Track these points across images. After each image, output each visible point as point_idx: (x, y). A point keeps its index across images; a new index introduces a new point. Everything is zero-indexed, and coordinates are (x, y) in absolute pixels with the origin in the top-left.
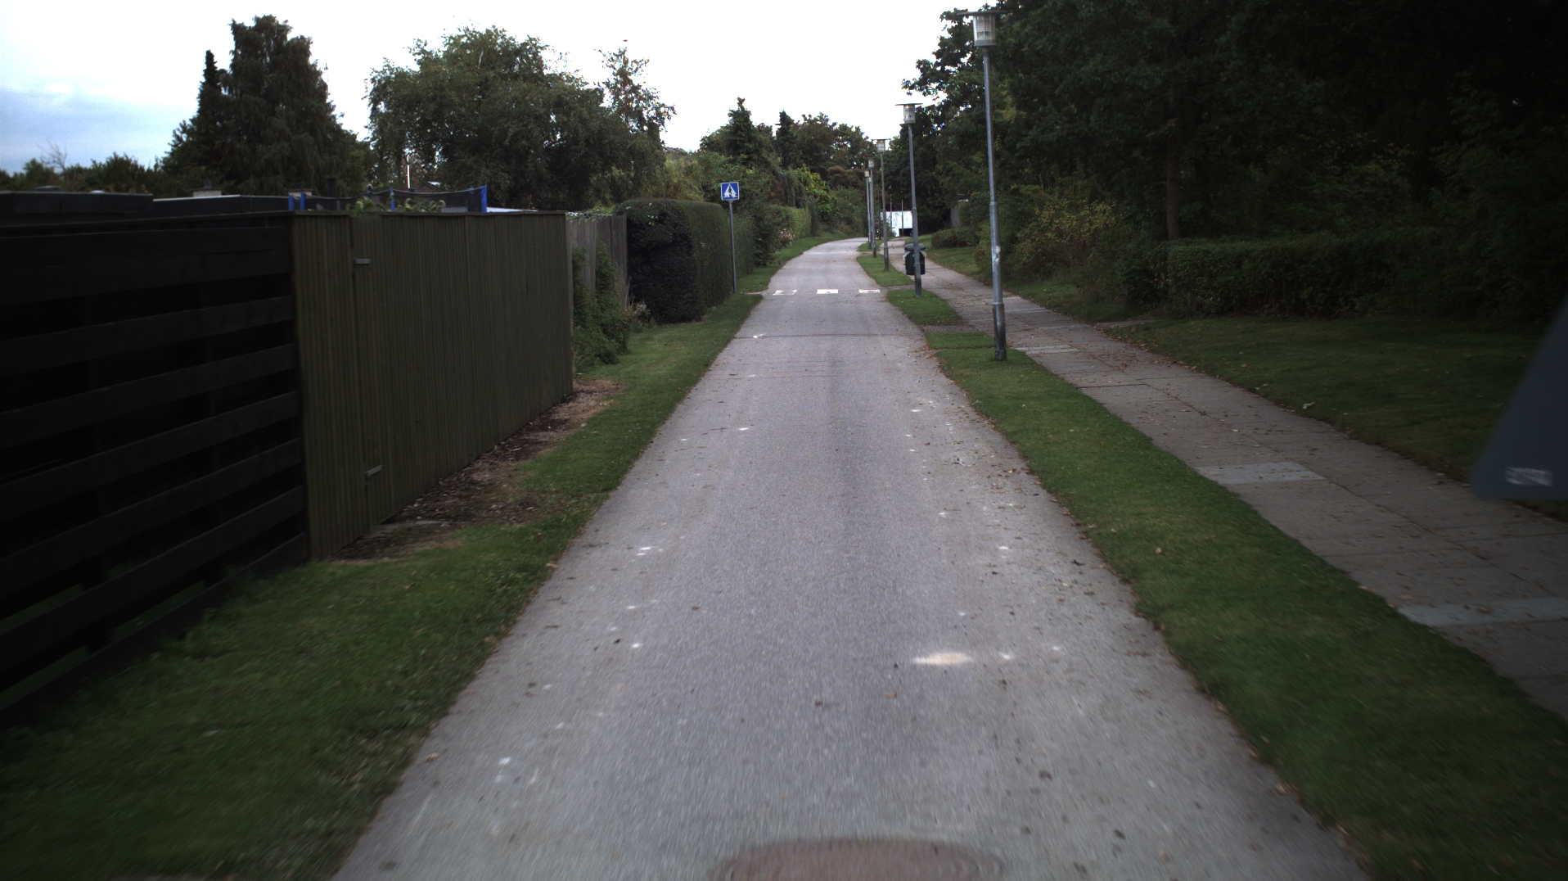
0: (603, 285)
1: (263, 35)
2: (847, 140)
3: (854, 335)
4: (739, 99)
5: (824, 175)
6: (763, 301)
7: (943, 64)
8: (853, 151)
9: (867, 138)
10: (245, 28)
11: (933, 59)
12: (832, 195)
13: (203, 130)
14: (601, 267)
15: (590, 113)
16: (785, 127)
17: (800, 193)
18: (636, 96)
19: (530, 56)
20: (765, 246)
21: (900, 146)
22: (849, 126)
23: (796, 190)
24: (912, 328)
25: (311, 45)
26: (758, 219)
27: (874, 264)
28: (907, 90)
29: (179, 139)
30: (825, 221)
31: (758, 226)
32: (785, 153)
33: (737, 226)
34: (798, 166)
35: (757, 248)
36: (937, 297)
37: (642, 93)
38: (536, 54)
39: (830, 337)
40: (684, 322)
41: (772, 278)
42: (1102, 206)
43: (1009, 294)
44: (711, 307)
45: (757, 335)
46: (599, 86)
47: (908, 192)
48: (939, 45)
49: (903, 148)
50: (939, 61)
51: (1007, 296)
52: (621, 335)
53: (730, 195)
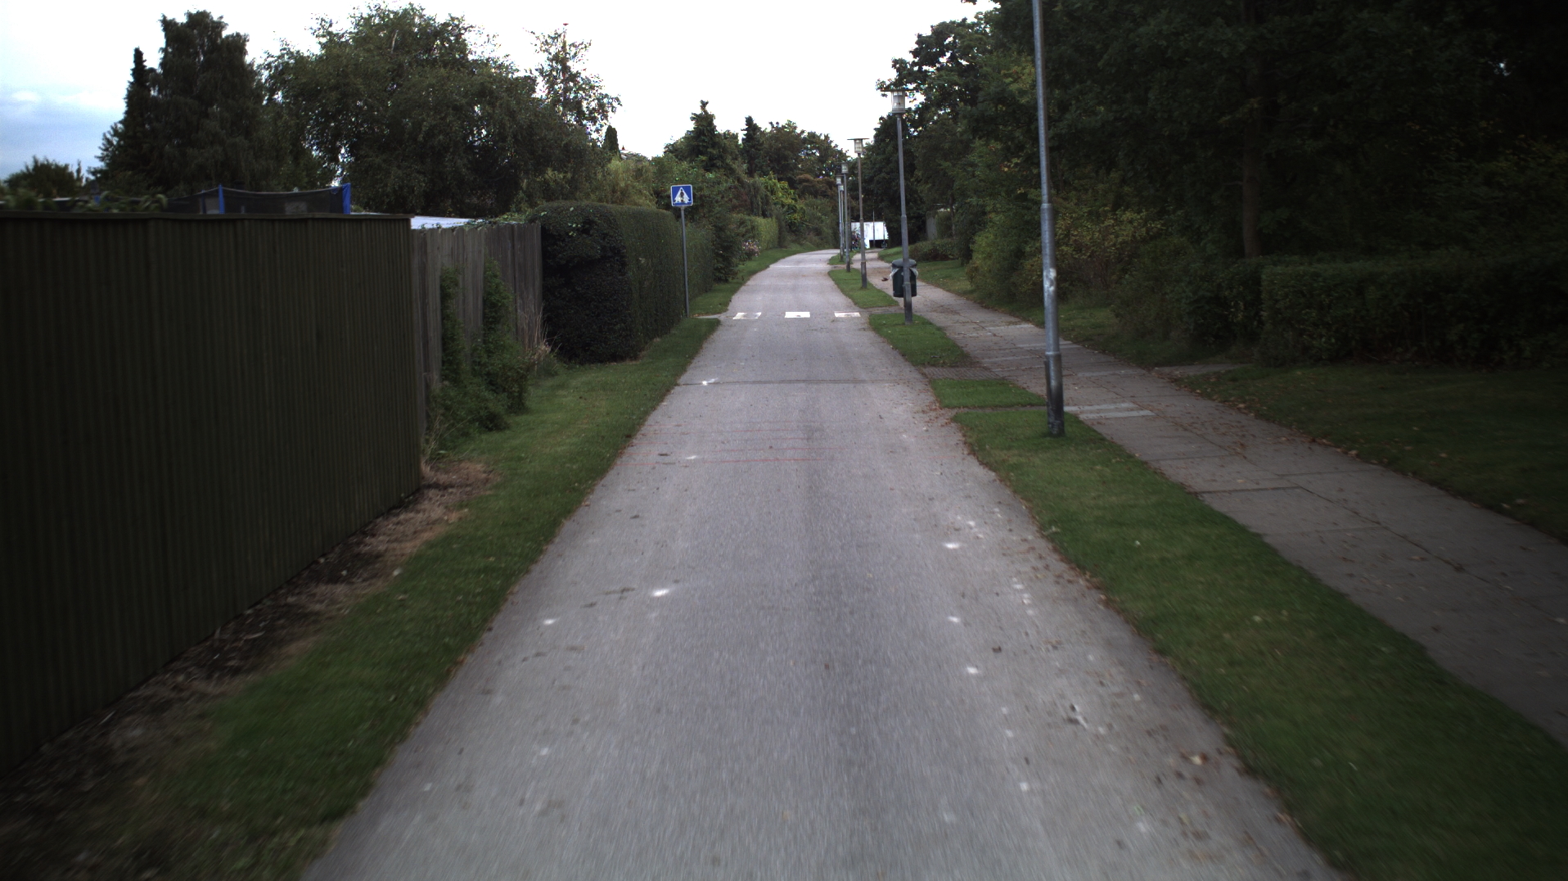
0: (493, 317)
1: (195, 31)
2: (814, 148)
3: (835, 382)
4: (702, 102)
5: (792, 184)
6: (720, 328)
7: (920, 64)
8: (822, 160)
9: (836, 146)
10: (176, 24)
11: (910, 58)
12: (800, 205)
13: (131, 133)
14: (490, 294)
15: (518, 103)
16: (751, 132)
17: (766, 201)
18: (575, 85)
19: (452, 38)
20: (726, 259)
21: (873, 152)
22: (818, 134)
23: (762, 199)
24: (909, 372)
25: (247, 43)
26: (719, 229)
27: (850, 282)
28: (881, 92)
29: (109, 142)
30: (793, 232)
31: (719, 237)
33: (692, 237)
34: (765, 174)
35: (718, 262)
36: (931, 324)
37: (582, 82)
38: (459, 36)
39: (802, 385)
40: (616, 361)
41: (733, 297)
42: (1128, 215)
43: (1017, 320)
44: (653, 338)
45: (707, 380)
46: (531, 73)
47: (882, 201)
48: (917, 43)
49: (877, 154)
50: (916, 60)
51: (1015, 323)
52: (516, 388)
53: (682, 201)
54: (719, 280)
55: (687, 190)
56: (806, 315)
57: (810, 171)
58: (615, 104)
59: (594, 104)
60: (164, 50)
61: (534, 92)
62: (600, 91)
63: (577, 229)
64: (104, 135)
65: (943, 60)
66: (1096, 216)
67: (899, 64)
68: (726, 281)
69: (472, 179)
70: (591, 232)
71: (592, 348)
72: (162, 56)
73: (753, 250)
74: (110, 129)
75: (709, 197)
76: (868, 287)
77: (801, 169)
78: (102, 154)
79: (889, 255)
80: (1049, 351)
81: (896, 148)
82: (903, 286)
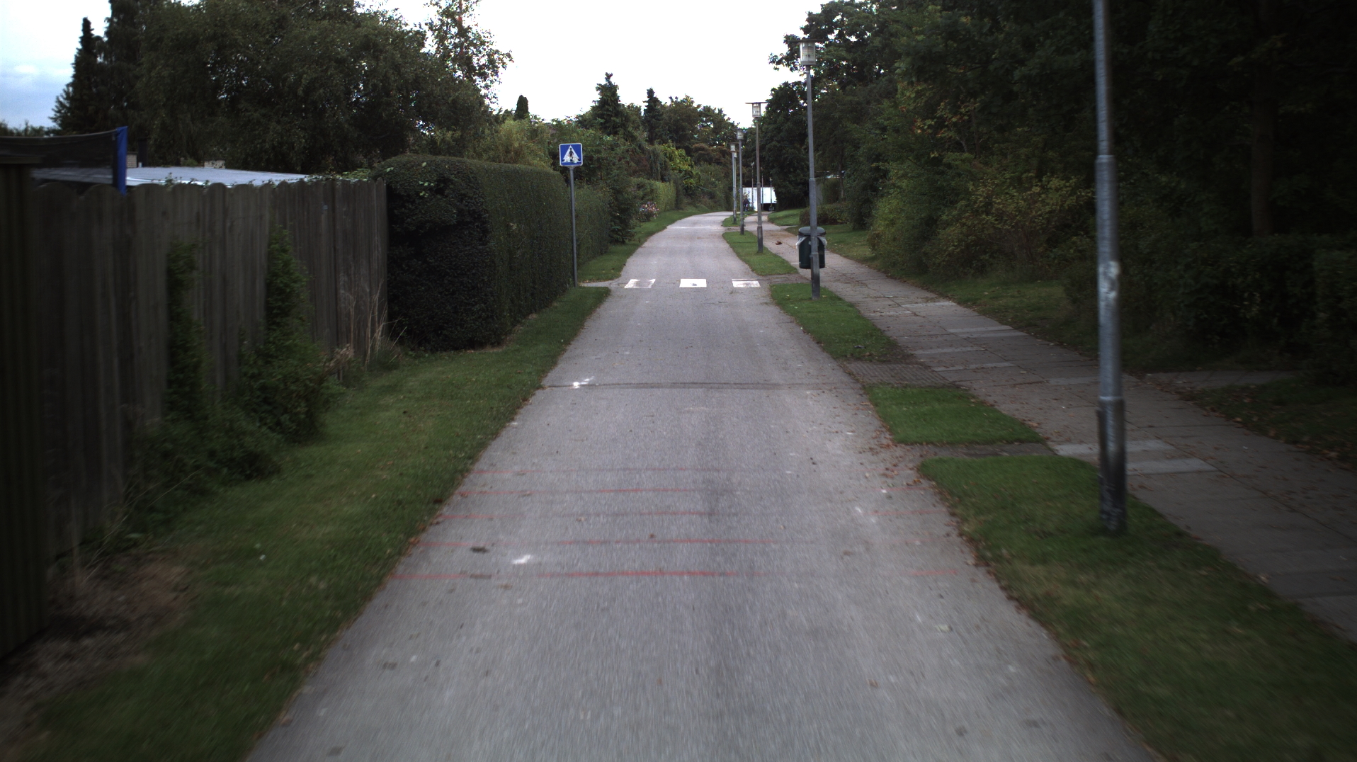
2: (710, 121)
4: (607, 74)
5: (689, 152)
6: (609, 299)
7: (810, 40)
8: (716, 131)
9: (729, 119)
11: (800, 35)
12: (696, 171)
13: (79, 95)
15: (406, 58)
16: (652, 104)
17: (665, 167)
18: (466, 40)
20: (624, 222)
22: (713, 108)
23: (661, 164)
24: (832, 370)
26: (617, 192)
27: (744, 243)
28: (774, 65)
29: (62, 104)
30: (689, 195)
31: (617, 200)
32: (652, 129)
33: (583, 200)
34: (665, 142)
35: (615, 224)
36: (841, 299)
37: (473, 37)
39: (699, 392)
40: (473, 348)
41: (628, 260)
42: (1055, 182)
43: (933, 296)
44: (528, 314)
45: (580, 381)
46: (420, 28)
47: (773, 167)
48: (808, 20)
49: (769, 124)
50: (807, 36)
51: (933, 300)
52: (302, 408)
53: (571, 160)
54: (616, 242)
55: (577, 149)
56: (702, 283)
57: (705, 141)
58: (506, 60)
59: (484, 61)
60: (109, 20)
61: (423, 46)
62: (490, 47)
63: (429, 189)
64: (58, 98)
65: (831, 37)
66: (1018, 182)
67: (791, 41)
68: (623, 242)
69: (356, 135)
70: (446, 192)
71: (445, 332)
72: (108, 25)
73: (652, 212)
74: (62, 92)
75: (606, 159)
76: (764, 251)
77: (698, 140)
78: (55, 115)
79: (779, 218)
80: (1105, 395)
81: (787, 118)
82: (811, 256)
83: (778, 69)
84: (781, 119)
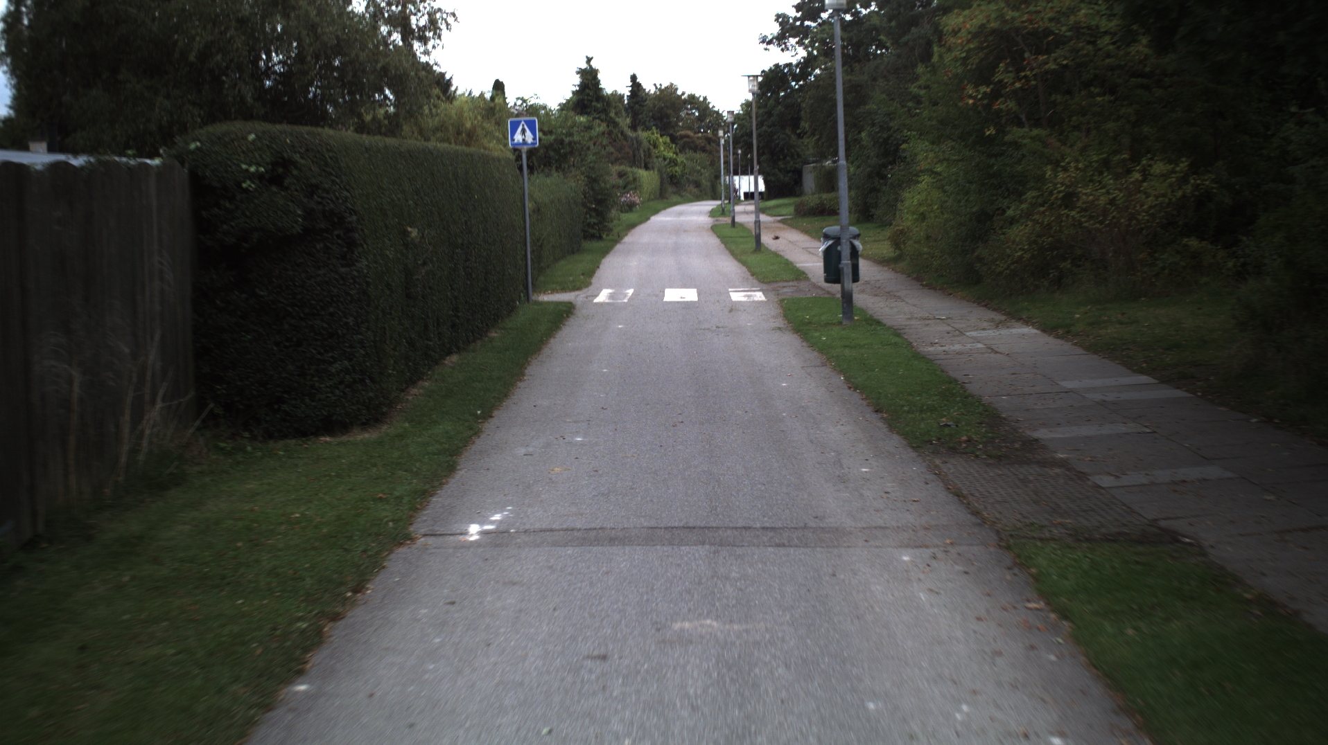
2: (695, 108)
4: (587, 57)
5: (673, 140)
6: (572, 321)
7: (802, 19)
8: (701, 119)
9: (714, 107)
11: (792, 13)
12: (681, 158)
16: (636, 89)
17: (649, 155)
20: (601, 215)
22: (697, 95)
23: (644, 151)
26: (593, 181)
27: (739, 241)
30: (674, 184)
31: (592, 189)
32: (635, 116)
34: (648, 128)
35: (591, 216)
41: (603, 261)
44: (443, 358)
45: (481, 523)
53: (524, 140)
54: (592, 237)
55: (531, 125)
56: (691, 295)
57: (690, 128)
58: (450, 20)
59: (423, 22)
63: (260, 177)
65: (825, 16)
67: (782, 19)
68: (600, 238)
70: (287, 182)
71: (285, 407)
73: (634, 202)
75: (579, 143)
76: (762, 249)
77: (682, 127)
79: (770, 208)
81: (777, 101)
82: (840, 266)
83: (768, 50)
84: (772, 102)
